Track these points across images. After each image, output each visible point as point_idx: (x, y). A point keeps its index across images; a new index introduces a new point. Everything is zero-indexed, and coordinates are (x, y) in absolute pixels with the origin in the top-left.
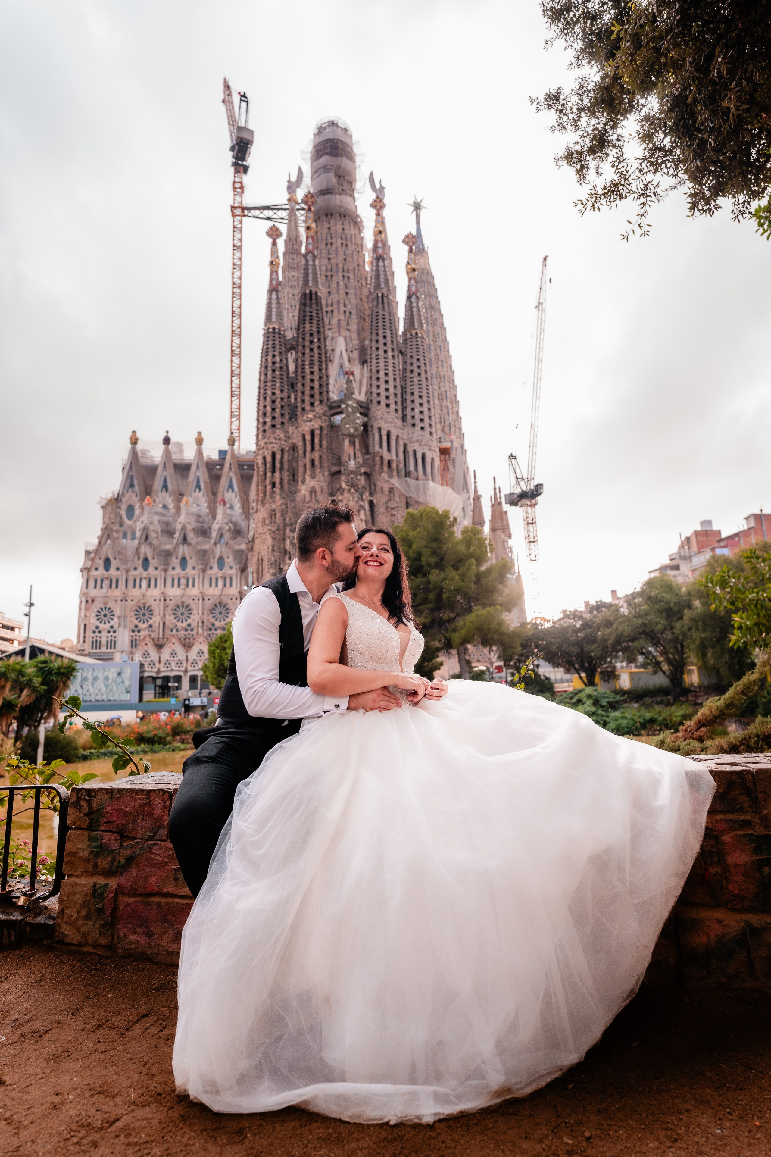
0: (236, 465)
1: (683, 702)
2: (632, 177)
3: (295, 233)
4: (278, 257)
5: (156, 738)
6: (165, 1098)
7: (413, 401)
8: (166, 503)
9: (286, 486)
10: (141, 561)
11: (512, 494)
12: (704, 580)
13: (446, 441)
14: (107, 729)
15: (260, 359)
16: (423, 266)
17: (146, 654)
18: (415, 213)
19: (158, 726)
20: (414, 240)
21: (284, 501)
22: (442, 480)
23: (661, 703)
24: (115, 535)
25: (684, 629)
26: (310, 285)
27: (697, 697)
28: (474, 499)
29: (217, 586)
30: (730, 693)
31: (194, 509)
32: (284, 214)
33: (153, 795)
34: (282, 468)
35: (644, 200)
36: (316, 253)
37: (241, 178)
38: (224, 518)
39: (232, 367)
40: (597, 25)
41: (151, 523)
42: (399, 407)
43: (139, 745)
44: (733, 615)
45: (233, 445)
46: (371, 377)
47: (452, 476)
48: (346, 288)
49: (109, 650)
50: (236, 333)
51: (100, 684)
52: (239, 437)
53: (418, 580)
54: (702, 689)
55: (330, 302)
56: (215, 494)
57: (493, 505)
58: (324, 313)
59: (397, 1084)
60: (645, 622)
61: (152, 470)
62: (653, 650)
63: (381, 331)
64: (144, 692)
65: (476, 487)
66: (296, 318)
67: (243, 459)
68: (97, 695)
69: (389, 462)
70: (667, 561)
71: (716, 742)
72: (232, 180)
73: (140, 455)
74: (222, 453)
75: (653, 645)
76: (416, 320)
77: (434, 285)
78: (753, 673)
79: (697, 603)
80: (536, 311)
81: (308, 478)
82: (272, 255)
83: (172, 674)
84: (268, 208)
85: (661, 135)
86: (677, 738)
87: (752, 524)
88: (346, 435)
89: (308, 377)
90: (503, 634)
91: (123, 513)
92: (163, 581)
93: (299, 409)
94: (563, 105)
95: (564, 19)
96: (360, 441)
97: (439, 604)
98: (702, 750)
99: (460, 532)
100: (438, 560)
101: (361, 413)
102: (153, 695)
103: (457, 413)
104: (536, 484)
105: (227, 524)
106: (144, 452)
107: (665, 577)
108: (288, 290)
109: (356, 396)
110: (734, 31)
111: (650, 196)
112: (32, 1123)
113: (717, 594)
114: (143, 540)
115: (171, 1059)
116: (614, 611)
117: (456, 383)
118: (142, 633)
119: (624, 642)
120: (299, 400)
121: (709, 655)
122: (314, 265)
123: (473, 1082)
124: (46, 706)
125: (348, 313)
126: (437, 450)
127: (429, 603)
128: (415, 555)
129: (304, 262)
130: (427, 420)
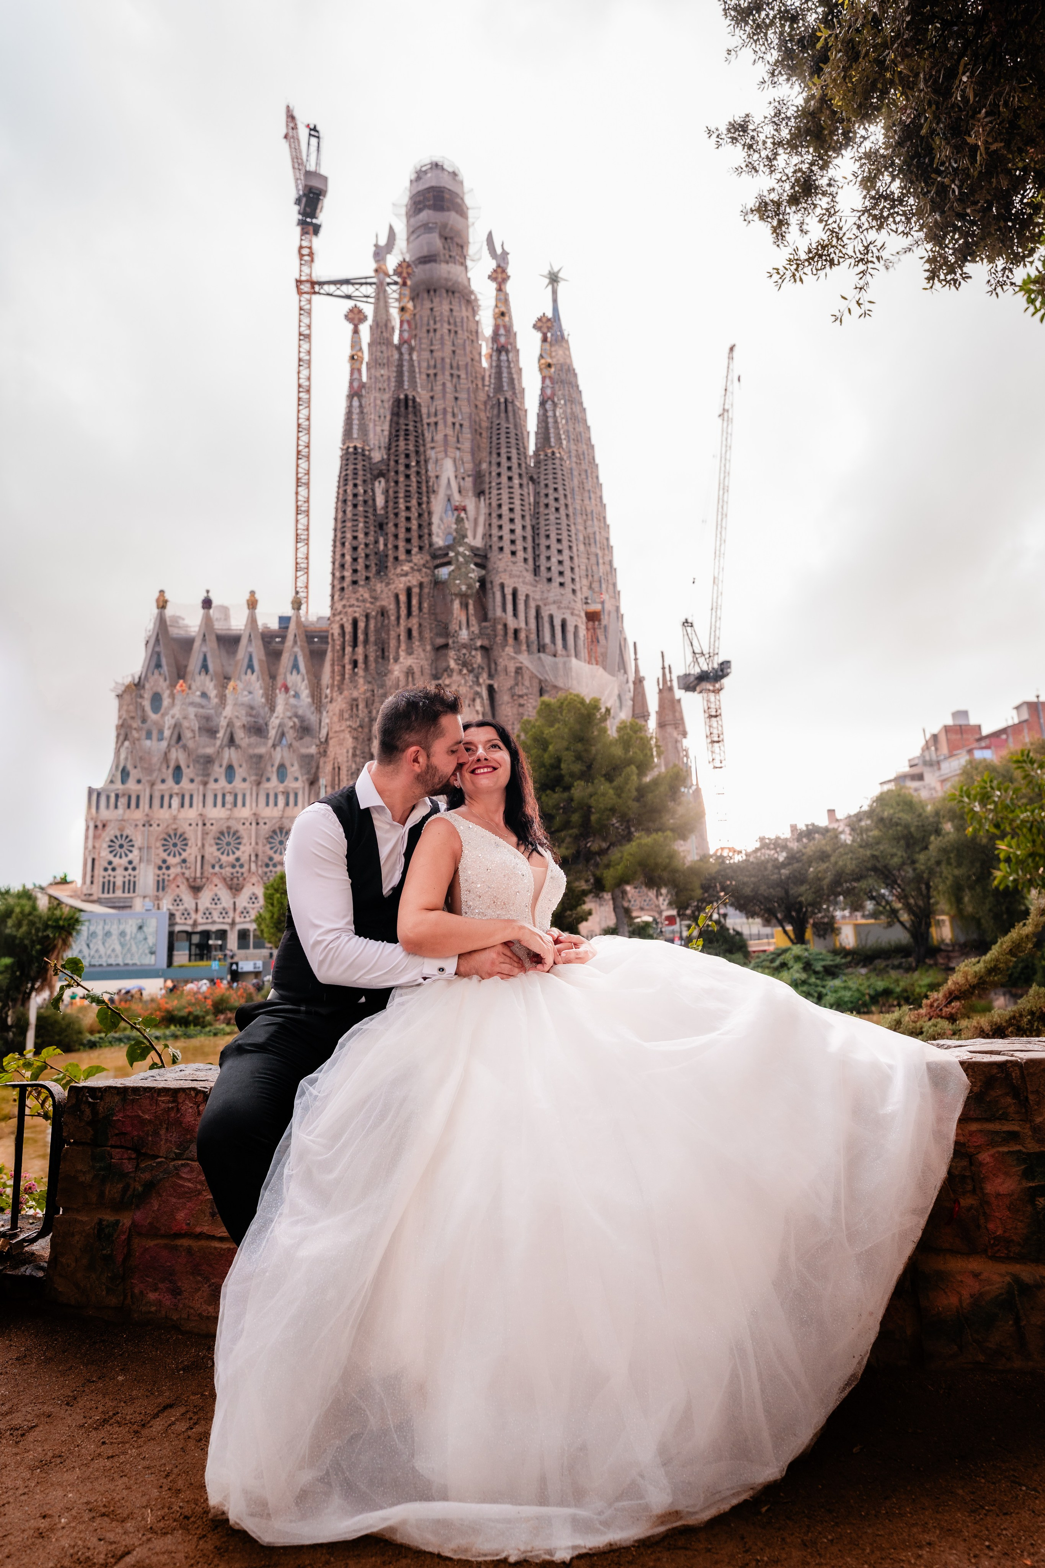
0: (303, 637)
1: (931, 966)
2: (847, 236)
3: (384, 317)
4: (361, 349)
5: (191, 1018)
6: (194, 1522)
7: (548, 547)
8: (206, 690)
9: (372, 666)
10: (171, 771)
11: (687, 676)
12: (957, 793)
13: (595, 602)
14: (123, 1005)
15: (336, 489)
16: (562, 361)
17: (178, 901)
18: (550, 287)
19: (193, 1001)
20: (549, 324)
21: (370, 687)
22: (590, 656)
23: (898, 967)
24: (135, 734)
25: (929, 864)
26: (406, 387)
27: (949, 959)
28: (634, 683)
29: (276, 804)
30: (994, 952)
31: (245, 698)
32: (370, 290)
33: (181, 1097)
34: (366, 642)
35: (864, 267)
36: (413, 343)
37: (311, 241)
38: (286, 710)
39: (297, 501)
40: (799, 28)
41: (185, 718)
42: (530, 555)
43: (168, 1027)
44: (998, 842)
45: (299, 608)
46: (490, 514)
47: (603, 650)
48: (456, 391)
49: (126, 895)
50: (302, 454)
51: (114, 942)
52: (307, 597)
53: (556, 796)
54: (957, 948)
55: (433, 410)
56: (273, 677)
57: (660, 691)
58: (425, 426)
59: (520, 1504)
60: (875, 853)
61: (187, 644)
62: (887, 893)
63: (503, 451)
64: (175, 953)
65: (636, 666)
66: (386, 433)
67: (312, 628)
68: (109, 956)
69: (516, 632)
70: (905, 769)
71: (974, 1023)
72: (297, 245)
73: (168, 623)
74: (284, 621)
75: (887, 886)
76: (552, 435)
77: (578, 387)
78: (1024, 925)
79: (948, 827)
80: (720, 420)
81: (402, 654)
82: (352, 347)
83: (214, 928)
84: (347, 282)
85: (887, 178)
86: (919, 1016)
87: (1025, 716)
88: (456, 595)
89: (403, 514)
90: (675, 871)
91: (147, 704)
92: (201, 798)
93: (391, 559)
94: (753, 138)
95: (754, 21)
96: (475, 602)
97: (586, 830)
98: (954, 1034)
99: (614, 728)
100: (585, 768)
101: (476, 564)
102: (187, 957)
103: (611, 563)
104: (720, 661)
105: (290, 718)
106: (176, 619)
107: (903, 791)
108: (375, 394)
109: (469, 540)
110: (986, 35)
111: (872, 262)
112: (8, 1557)
113: (976, 812)
114: (173, 742)
115: (204, 1467)
116: (832, 839)
117: (609, 521)
118: (173, 871)
119: (846, 882)
120: (390, 546)
121: (966, 899)
122: (411, 359)
123: (625, 1503)
124: (38, 972)
125: (457, 426)
126: (583, 614)
127: (572, 828)
128: (553, 761)
129: (396, 356)
130: (568, 573)
